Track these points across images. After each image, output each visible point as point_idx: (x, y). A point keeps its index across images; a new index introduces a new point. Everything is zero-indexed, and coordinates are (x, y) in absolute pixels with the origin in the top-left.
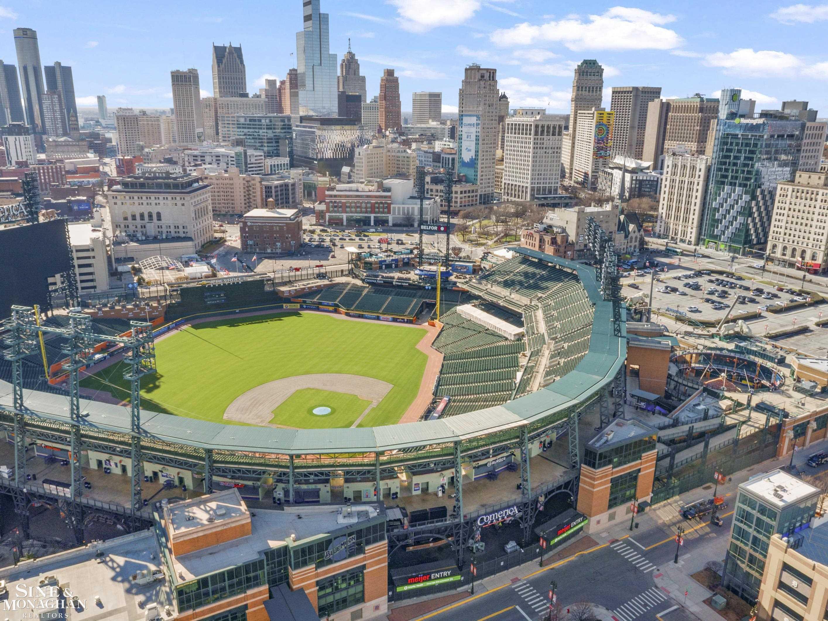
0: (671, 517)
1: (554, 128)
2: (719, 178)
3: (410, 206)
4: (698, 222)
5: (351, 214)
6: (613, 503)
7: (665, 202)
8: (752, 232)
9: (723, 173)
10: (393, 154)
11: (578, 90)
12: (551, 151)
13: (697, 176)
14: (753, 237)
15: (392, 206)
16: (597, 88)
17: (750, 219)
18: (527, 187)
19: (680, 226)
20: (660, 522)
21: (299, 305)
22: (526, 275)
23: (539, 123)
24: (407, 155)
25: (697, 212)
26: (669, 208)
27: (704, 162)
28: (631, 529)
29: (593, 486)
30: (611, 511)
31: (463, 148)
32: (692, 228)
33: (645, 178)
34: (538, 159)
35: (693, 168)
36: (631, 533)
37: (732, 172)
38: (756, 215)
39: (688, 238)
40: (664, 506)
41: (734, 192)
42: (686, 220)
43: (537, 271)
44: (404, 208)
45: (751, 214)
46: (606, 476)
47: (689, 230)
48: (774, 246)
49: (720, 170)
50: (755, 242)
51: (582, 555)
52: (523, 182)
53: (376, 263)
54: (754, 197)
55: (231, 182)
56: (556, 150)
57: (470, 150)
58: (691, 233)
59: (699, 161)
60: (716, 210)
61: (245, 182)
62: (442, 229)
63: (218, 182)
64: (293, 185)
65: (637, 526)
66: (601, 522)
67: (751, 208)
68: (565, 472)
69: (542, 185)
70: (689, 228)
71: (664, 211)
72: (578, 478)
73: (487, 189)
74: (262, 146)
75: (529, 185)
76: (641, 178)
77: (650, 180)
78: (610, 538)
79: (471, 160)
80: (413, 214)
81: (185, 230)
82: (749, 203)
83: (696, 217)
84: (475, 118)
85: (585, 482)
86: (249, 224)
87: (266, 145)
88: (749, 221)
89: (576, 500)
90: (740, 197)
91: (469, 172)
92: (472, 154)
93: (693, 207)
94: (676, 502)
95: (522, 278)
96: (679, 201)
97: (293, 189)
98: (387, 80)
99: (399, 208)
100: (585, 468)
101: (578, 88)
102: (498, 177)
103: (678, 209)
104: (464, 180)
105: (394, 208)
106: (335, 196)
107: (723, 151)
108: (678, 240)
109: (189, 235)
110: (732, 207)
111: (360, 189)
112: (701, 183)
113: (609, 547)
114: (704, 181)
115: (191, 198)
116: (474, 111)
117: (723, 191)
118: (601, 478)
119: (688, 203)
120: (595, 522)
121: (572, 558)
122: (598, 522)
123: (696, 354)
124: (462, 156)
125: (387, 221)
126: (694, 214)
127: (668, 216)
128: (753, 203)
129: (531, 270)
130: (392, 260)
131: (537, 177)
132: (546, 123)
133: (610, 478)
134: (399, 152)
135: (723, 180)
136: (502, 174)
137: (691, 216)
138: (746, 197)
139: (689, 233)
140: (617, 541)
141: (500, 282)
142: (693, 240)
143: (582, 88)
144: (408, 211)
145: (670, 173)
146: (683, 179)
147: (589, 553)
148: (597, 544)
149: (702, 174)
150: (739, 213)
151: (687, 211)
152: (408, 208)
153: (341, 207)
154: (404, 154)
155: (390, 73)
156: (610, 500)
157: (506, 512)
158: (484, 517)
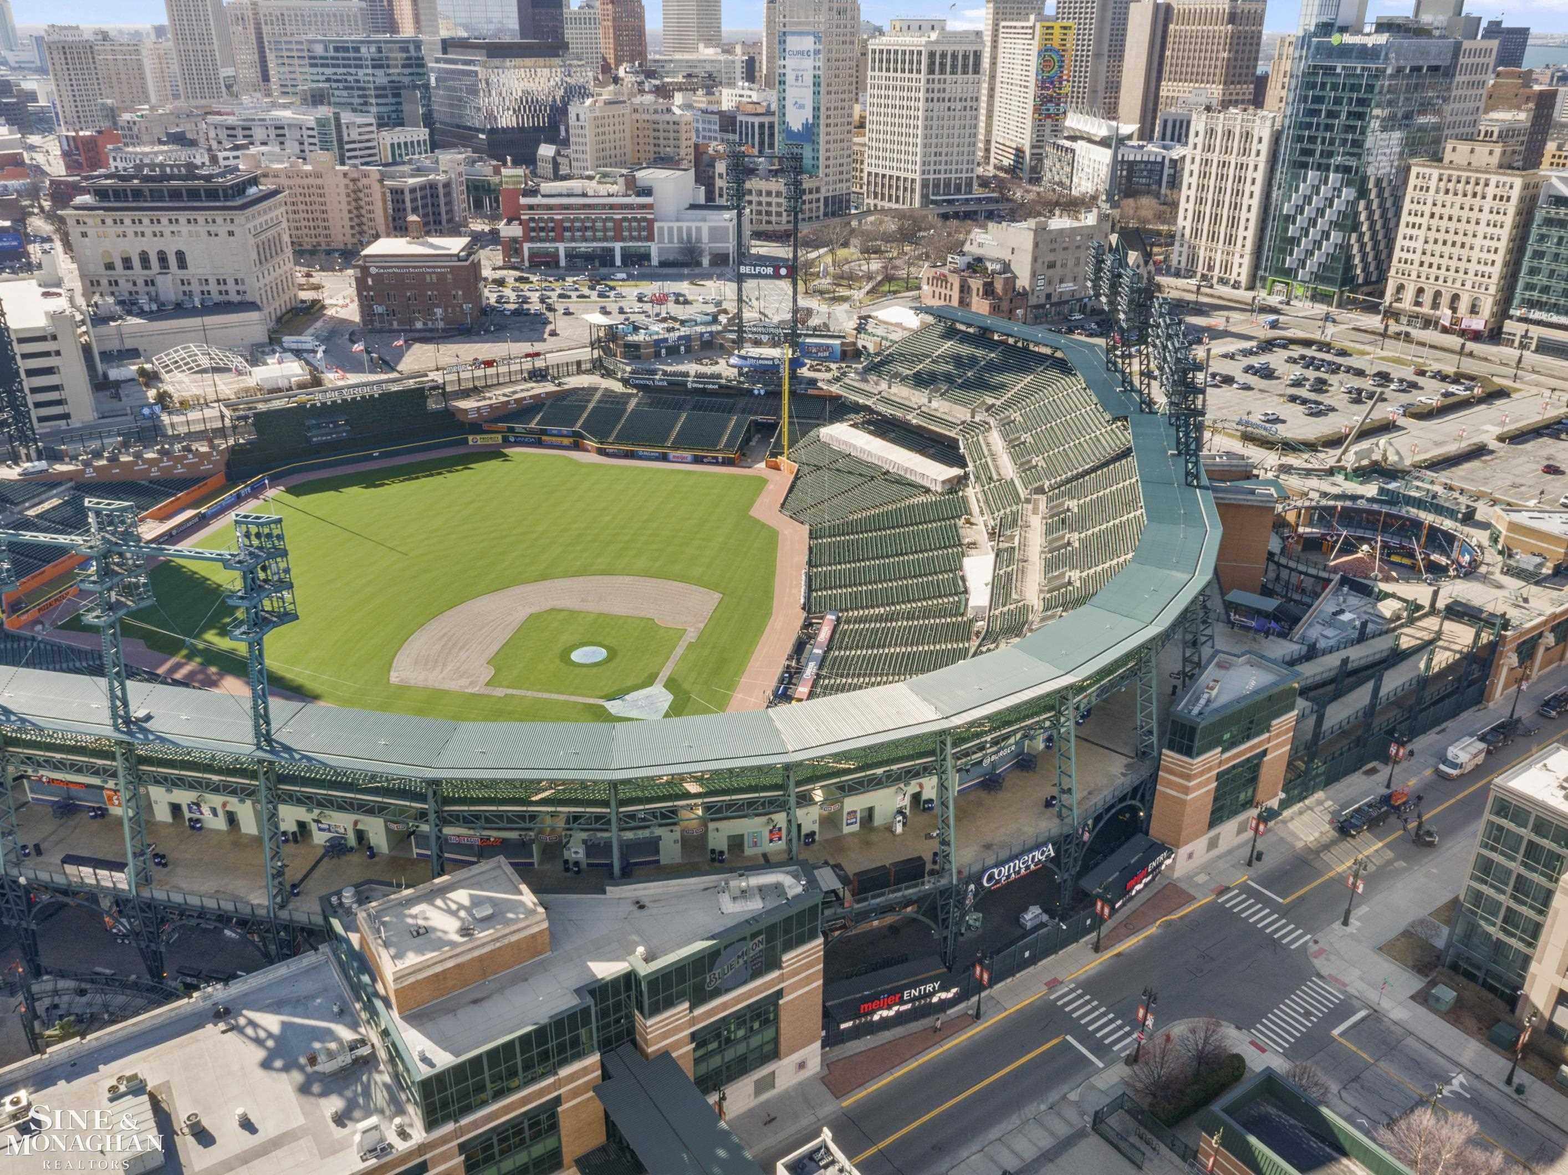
0: (1317, 835)
1: (966, 58)
2: (1296, 157)
3: (694, 225)
4: (1254, 244)
5: (574, 245)
6: (1218, 815)
7: (1190, 206)
8: (1357, 260)
9: (1305, 145)
10: (646, 117)
12: (959, 105)
13: (1254, 153)
14: (1359, 271)
15: (656, 225)
17: (1354, 236)
18: (913, 181)
19: (1219, 252)
20: (1300, 845)
21: (500, 437)
22: (957, 360)
23: (935, 48)
24: (675, 119)
25: (1252, 225)
26: (1198, 217)
27: (1269, 123)
28: (1250, 864)
29: (1186, 790)
30: (1213, 833)
31: (789, 103)
32: (1242, 257)
33: (1138, 158)
34: (935, 123)
35: (1247, 136)
36: (1251, 872)
37: (1323, 143)
38: (1364, 228)
39: (1234, 275)
40: (1301, 813)
41: (1326, 183)
42: (1230, 240)
43: (979, 353)
44: (680, 229)
45: (1356, 227)
46: (1210, 769)
47: (1237, 260)
48: (1400, 288)
49: (1300, 139)
50: (1360, 281)
51: (1169, 923)
52: (907, 170)
53: (647, 344)
54: (1363, 193)
55: (319, 181)
56: (969, 104)
57: (802, 107)
58: (1240, 265)
59: (1258, 121)
60: (1290, 219)
61: (347, 181)
62: (783, 271)
63: (291, 182)
64: (447, 185)
65: (1259, 857)
66: (1195, 856)
67: (1356, 214)
68: (1128, 766)
69: (942, 176)
71: (1188, 224)
72: (1154, 777)
73: (838, 186)
74: (366, 104)
75: (917, 177)
76: (1131, 158)
77: (1148, 162)
78: (1213, 886)
80: (699, 240)
81: (240, 288)
82: (1353, 204)
83: (1250, 234)
84: (811, 39)
85: (1169, 784)
86: (373, 270)
87: (373, 101)
88: (1353, 241)
89: (1149, 816)
90: (1337, 192)
93: (1244, 215)
94: (1320, 803)
95: (950, 368)
96: (1218, 204)
97: (448, 194)
99: (671, 229)
100: (1169, 756)
102: (855, 161)
103: (1215, 219)
105: (661, 229)
106: (539, 206)
107: (1305, 101)
108: (1215, 280)
109: (249, 298)
110: (1321, 212)
111: (590, 193)
112: (1262, 167)
113: (1215, 901)
114: (1267, 161)
115: (248, 219)
116: (810, 24)
117: (1305, 181)
118: (1202, 773)
119: (1236, 206)
120: (1185, 857)
121: (1152, 930)
122: (1190, 856)
123: (1307, 508)
124: (787, 119)
125: (646, 257)
126: (1246, 228)
127: (1196, 233)
128: (1362, 204)
129: (966, 350)
130: (680, 338)
131: (933, 159)
132: (950, 48)
133: (1216, 771)
134: (656, 112)
135: (1304, 159)
136: (862, 153)
137: (1241, 233)
138: (1348, 193)
139: (1236, 266)
140: (1227, 889)
141: (907, 377)
142: (1243, 279)
144: (689, 235)
145: (1200, 147)
146: (1227, 158)
147: (1181, 918)
148: (1192, 899)
149: (1264, 148)
150: (1336, 225)
151: (1233, 222)
152: (689, 229)
153: (553, 230)
154: (667, 117)
156: (1213, 813)
157: (1033, 857)
158: (995, 870)
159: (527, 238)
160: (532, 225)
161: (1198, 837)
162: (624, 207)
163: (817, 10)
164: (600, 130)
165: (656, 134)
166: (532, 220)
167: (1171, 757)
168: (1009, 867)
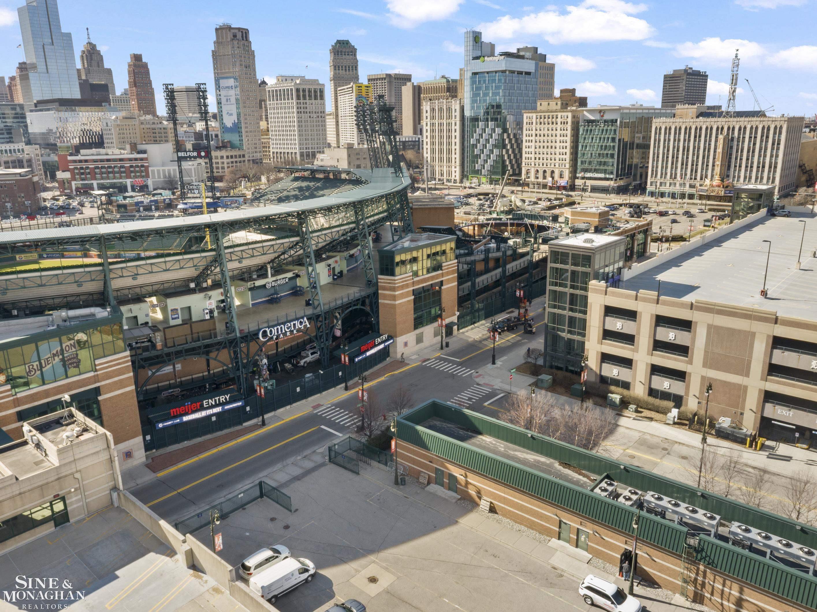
1: (315, 92)
2: (473, 116)
3: (171, 168)
4: (460, 161)
5: (102, 181)
6: (418, 323)
8: (507, 163)
10: (148, 126)
11: (335, 69)
12: (315, 116)
13: (454, 117)
14: (509, 168)
15: (150, 169)
16: (352, 67)
18: (295, 153)
19: (445, 167)
20: (471, 340)
22: (300, 189)
23: (299, 87)
24: (164, 126)
25: (458, 151)
26: (433, 151)
27: (458, 102)
28: (442, 348)
29: (394, 298)
30: (418, 331)
31: (224, 114)
32: (455, 167)
34: (303, 124)
35: (449, 109)
36: (442, 351)
38: (509, 147)
39: (453, 176)
41: (488, 127)
42: (449, 160)
44: (164, 171)
45: (504, 146)
46: (407, 286)
47: (453, 169)
48: (528, 171)
50: (511, 173)
51: (393, 375)
52: (292, 148)
53: (131, 205)
54: (505, 130)
56: (320, 115)
57: (231, 115)
58: (455, 172)
59: (453, 102)
60: (475, 146)
62: (203, 154)
65: (447, 345)
66: (409, 344)
67: (504, 140)
68: (360, 290)
69: (310, 150)
70: (453, 167)
71: (429, 155)
72: (376, 295)
73: (255, 155)
75: (298, 151)
77: (412, 141)
78: (421, 359)
79: (234, 124)
82: (502, 135)
83: (458, 156)
84: (232, 80)
85: (385, 297)
88: (504, 153)
89: (378, 323)
90: (493, 130)
91: (234, 138)
92: (235, 118)
93: (453, 147)
96: (441, 144)
98: (134, 65)
99: (158, 171)
101: (335, 67)
102: (265, 147)
103: (441, 151)
104: (229, 146)
105: (153, 171)
107: (473, 90)
108: (445, 181)
110: (487, 141)
112: (458, 123)
113: (421, 365)
114: (460, 121)
116: (230, 72)
117: (478, 127)
119: (449, 144)
120: (402, 345)
121: (383, 378)
123: (479, 225)
124: (224, 122)
126: (455, 154)
127: (433, 159)
128: (505, 135)
130: (151, 201)
131: (305, 142)
132: (307, 87)
134: (154, 123)
135: (476, 117)
136: (269, 143)
137: (453, 156)
138: (498, 130)
139: (453, 172)
140: (429, 359)
142: (458, 178)
143: (339, 67)
144: (168, 174)
145: (429, 117)
146: (442, 121)
147: (400, 373)
149: (458, 114)
150: (495, 146)
151: (449, 151)
153: (89, 173)
154: (160, 126)
155: (138, 58)
156: (415, 319)
157: (294, 325)
158: (267, 329)
159: (74, 178)
160: (76, 171)
161: (409, 332)
162: (130, 160)
163: (234, 65)
164: (121, 131)
165: (154, 135)
166: (76, 168)
167: (383, 279)
168: (277, 329)
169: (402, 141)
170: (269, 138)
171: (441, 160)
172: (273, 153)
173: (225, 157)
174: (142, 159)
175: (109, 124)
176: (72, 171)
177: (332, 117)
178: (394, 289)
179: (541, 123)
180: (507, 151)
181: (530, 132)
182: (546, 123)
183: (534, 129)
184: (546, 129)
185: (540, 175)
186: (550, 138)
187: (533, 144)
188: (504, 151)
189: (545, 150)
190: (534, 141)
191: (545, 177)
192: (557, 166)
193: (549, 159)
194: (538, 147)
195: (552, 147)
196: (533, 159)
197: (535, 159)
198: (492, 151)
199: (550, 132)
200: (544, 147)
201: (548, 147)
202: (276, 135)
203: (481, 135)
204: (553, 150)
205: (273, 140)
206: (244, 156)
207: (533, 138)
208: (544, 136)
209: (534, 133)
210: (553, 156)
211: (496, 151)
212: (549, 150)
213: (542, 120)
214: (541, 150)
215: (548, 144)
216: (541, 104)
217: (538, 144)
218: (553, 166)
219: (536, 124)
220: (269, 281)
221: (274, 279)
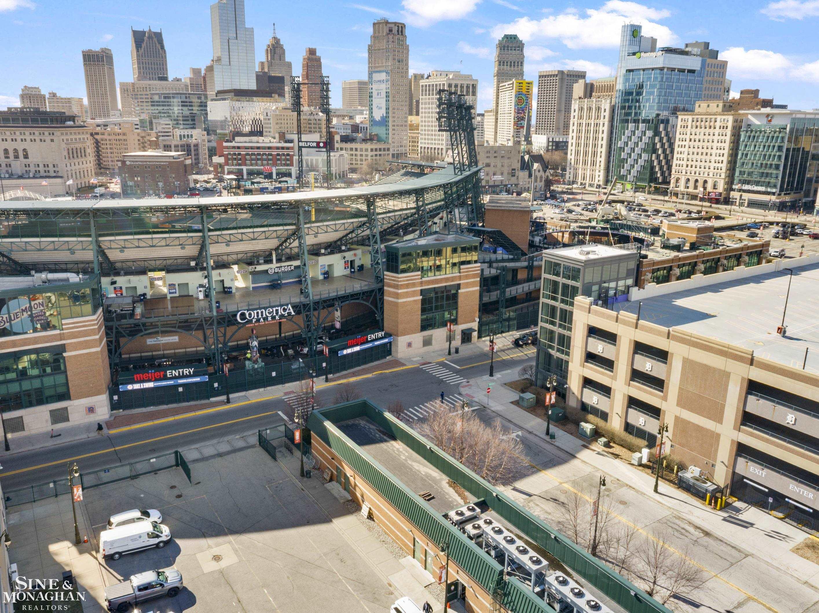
0: (500, 346)
1: (468, 87)
2: (623, 117)
4: (605, 164)
5: (251, 167)
6: (427, 325)
7: (573, 148)
8: (657, 169)
9: (627, 110)
10: (305, 117)
11: (500, 65)
13: (602, 117)
14: (659, 175)
15: (295, 158)
16: (518, 63)
17: (654, 156)
18: (442, 149)
19: (589, 170)
20: (487, 349)
23: (452, 82)
24: (319, 118)
25: (603, 155)
26: (578, 153)
27: (608, 101)
28: (449, 354)
29: (397, 297)
30: (426, 333)
31: (374, 109)
32: (599, 171)
35: (599, 109)
36: (448, 357)
37: (635, 109)
40: (497, 338)
41: (638, 129)
42: (593, 163)
44: (307, 160)
45: (654, 151)
46: (414, 285)
47: (597, 173)
48: (677, 180)
49: (623, 108)
51: (381, 374)
52: (439, 144)
54: (657, 133)
57: (380, 108)
58: (599, 176)
59: (603, 101)
60: (622, 149)
65: (457, 351)
66: (413, 345)
67: (654, 144)
68: (367, 285)
70: (597, 171)
71: (573, 157)
72: (381, 291)
73: (400, 149)
74: (177, 124)
75: (444, 147)
78: (422, 361)
79: (382, 117)
81: (55, 169)
82: (652, 138)
83: (603, 160)
84: (384, 74)
85: (389, 294)
86: (128, 163)
87: (182, 122)
88: (653, 158)
89: (383, 319)
90: (644, 133)
91: (380, 131)
92: (383, 111)
93: (599, 150)
96: (586, 145)
97: (197, 150)
98: (309, 59)
101: (500, 62)
102: (414, 142)
103: (586, 153)
104: (375, 139)
106: (234, 147)
109: (60, 174)
110: (636, 144)
111: (261, 141)
112: (606, 124)
113: (417, 367)
114: (609, 121)
115: (62, 134)
117: (627, 129)
118: (407, 286)
119: (595, 146)
120: (405, 344)
121: (370, 376)
122: (409, 345)
124: (374, 115)
126: (601, 157)
127: (577, 162)
128: (657, 139)
132: (459, 83)
133: (420, 288)
134: (310, 114)
135: (626, 118)
136: (418, 137)
137: (599, 159)
138: (649, 133)
139: (597, 177)
140: (430, 363)
142: (601, 183)
143: (504, 63)
144: (312, 163)
146: (590, 121)
147: (392, 372)
148: (404, 365)
149: (607, 114)
150: (644, 150)
151: (594, 154)
152: (312, 160)
154: (316, 117)
155: (312, 52)
156: (423, 320)
157: (277, 310)
158: (246, 312)
159: (227, 164)
160: (230, 157)
161: (413, 332)
162: (278, 148)
163: (387, 59)
164: (279, 121)
165: (310, 126)
166: (230, 154)
167: (389, 276)
168: (258, 313)
169: (556, 142)
170: (419, 133)
171: (585, 163)
172: (421, 147)
173: (369, 150)
174: (288, 148)
175: (269, 114)
176: (226, 156)
177: (492, 114)
178: (397, 287)
179: (697, 127)
180: (658, 157)
181: (684, 137)
182: (703, 127)
183: (689, 133)
184: (702, 134)
185: (691, 184)
186: (705, 144)
187: (686, 150)
188: (654, 155)
189: (699, 157)
190: (687, 147)
191: (696, 187)
192: (711, 175)
193: (703, 167)
194: (691, 153)
195: (707, 154)
196: (685, 166)
197: (687, 166)
198: (640, 156)
199: (706, 137)
200: (698, 154)
201: (702, 154)
202: (425, 130)
203: (630, 138)
204: (708, 158)
205: (422, 135)
206: (388, 149)
207: (687, 143)
208: (699, 141)
209: (688, 137)
210: (707, 164)
211: (645, 156)
212: (704, 157)
213: (698, 124)
214: (695, 157)
215: (703, 151)
216: (699, 106)
217: (691, 150)
218: (706, 175)
219: (692, 128)
220: (273, 267)
221: (278, 265)
